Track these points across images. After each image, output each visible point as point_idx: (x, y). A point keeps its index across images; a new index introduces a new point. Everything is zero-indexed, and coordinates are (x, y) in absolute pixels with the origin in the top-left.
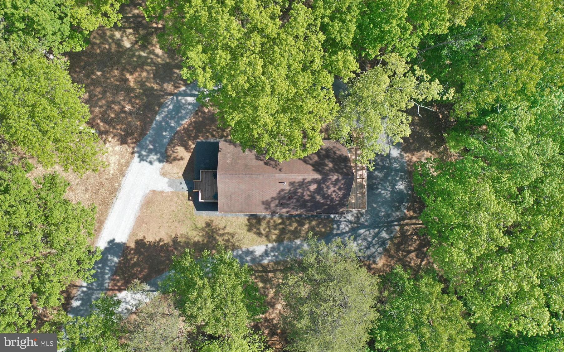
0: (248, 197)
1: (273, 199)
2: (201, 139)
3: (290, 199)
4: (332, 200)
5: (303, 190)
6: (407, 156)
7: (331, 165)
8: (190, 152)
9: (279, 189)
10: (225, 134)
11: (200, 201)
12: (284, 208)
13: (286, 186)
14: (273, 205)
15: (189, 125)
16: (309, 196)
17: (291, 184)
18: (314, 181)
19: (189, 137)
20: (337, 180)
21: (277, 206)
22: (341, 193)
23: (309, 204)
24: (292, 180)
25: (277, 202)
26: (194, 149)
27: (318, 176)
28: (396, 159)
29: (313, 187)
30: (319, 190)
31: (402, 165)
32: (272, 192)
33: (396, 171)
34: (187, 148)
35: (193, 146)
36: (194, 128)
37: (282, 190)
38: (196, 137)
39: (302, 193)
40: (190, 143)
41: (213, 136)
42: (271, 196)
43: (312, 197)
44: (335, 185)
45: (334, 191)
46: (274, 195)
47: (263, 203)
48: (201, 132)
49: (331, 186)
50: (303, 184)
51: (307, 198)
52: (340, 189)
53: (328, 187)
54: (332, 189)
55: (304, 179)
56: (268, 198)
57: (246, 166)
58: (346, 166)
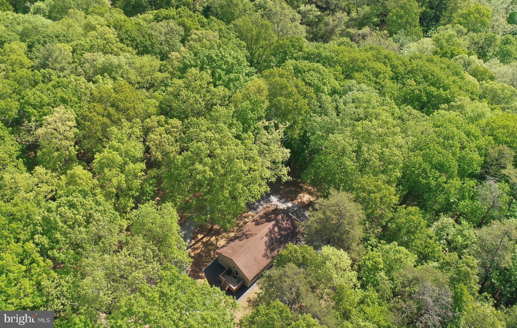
0: (255, 259)
1: (266, 250)
2: (204, 269)
3: (272, 244)
4: (289, 229)
5: (274, 234)
6: (295, 202)
7: (273, 216)
8: (204, 278)
9: (264, 243)
10: (212, 256)
11: (234, 288)
12: (274, 251)
13: (266, 239)
14: (269, 254)
15: (192, 267)
16: (278, 235)
17: (266, 235)
18: (274, 226)
19: (197, 272)
20: (282, 217)
21: (271, 253)
22: (289, 222)
23: (283, 239)
24: (265, 233)
25: (269, 250)
26: (205, 275)
27: (273, 222)
28: (293, 206)
29: (276, 229)
30: (280, 228)
31: (297, 206)
32: (262, 248)
33: (298, 210)
34: (202, 278)
35: (204, 274)
36: (195, 267)
37: (266, 242)
38: (201, 270)
39: (275, 236)
40: (200, 274)
41: (208, 262)
42: (264, 250)
43: (280, 234)
44: (283, 220)
45: (286, 224)
46: (265, 248)
47: (264, 256)
48: (200, 266)
49: (283, 222)
50: (271, 231)
51: (279, 237)
52: (287, 221)
53: (282, 224)
54: (284, 223)
55: (269, 229)
56: (263, 252)
57: (240, 246)
58: (279, 211)
